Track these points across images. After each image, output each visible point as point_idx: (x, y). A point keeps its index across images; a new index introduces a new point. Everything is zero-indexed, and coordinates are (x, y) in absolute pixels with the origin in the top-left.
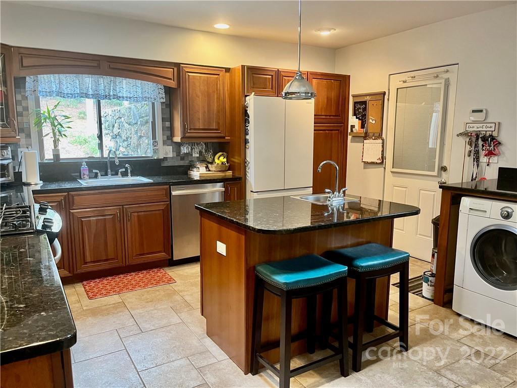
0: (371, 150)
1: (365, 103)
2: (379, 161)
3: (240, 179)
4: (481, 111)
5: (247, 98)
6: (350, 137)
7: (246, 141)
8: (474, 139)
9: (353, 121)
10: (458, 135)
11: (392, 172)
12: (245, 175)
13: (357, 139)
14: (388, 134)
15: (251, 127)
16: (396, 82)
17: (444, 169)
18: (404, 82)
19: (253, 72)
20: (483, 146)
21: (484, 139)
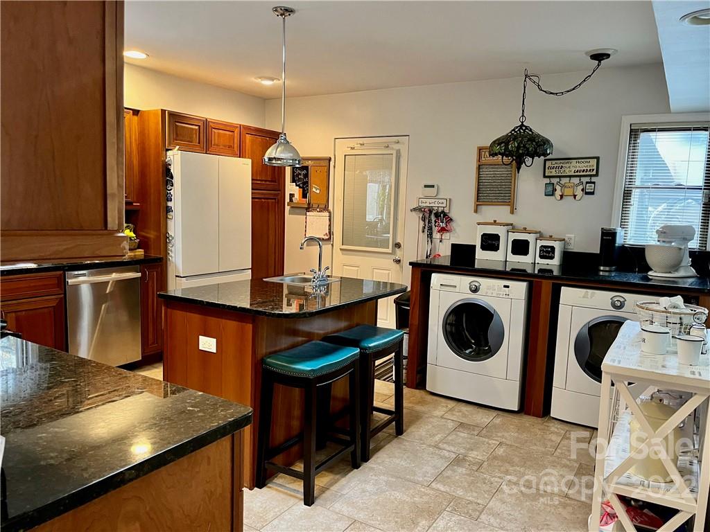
0: (316, 223)
1: (306, 168)
2: (326, 237)
3: (160, 260)
4: (433, 186)
5: (169, 153)
6: (287, 208)
7: (168, 210)
8: (427, 215)
9: (291, 188)
11: (341, 249)
12: (167, 254)
13: (298, 211)
14: (336, 205)
15: (176, 191)
16: (343, 148)
17: (398, 245)
18: (352, 148)
19: (174, 119)
20: (436, 222)
21: (437, 215)
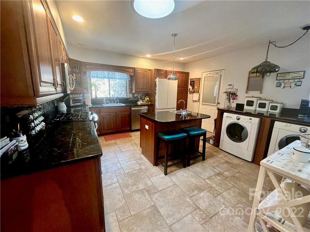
0: (195, 96)
1: (194, 81)
2: (198, 100)
3: (153, 105)
4: (231, 85)
5: (156, 79)
6: (189, 92)
7: (155, 93)
8: (229, 94)
9: (190, 87)
10: (224, 93)
11: (202, 104)
12: (155, 104)
13: (191, 93)
14: (201, 92)
15: (157, 88)
16: (204, 75)
17: (219, 103)
18: (207, 75)
20: (231, 96)
21: (232, 94)
